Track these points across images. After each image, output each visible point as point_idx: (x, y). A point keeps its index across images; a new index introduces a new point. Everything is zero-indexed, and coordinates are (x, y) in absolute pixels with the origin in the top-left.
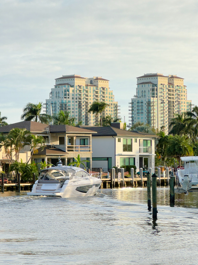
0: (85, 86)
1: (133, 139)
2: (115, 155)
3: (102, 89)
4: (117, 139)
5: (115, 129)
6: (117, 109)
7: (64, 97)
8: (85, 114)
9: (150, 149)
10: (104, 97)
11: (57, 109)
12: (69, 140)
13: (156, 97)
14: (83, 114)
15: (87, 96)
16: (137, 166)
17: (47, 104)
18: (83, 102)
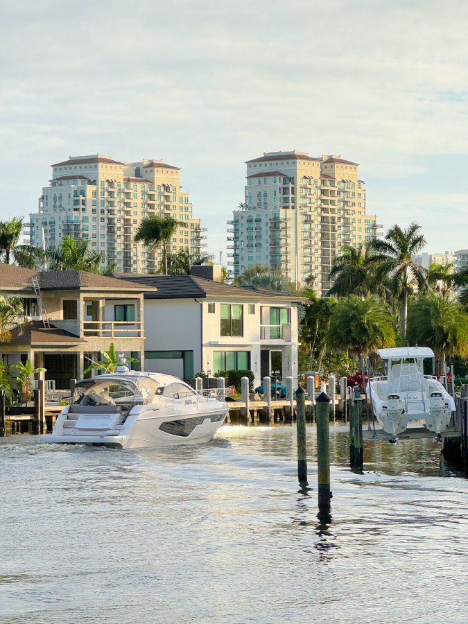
0: (122, 182)
1: (246, 306)
2: (202, 346)
3: (162, 188)
4: (205, 305)
5: (200, 282)
6: (198, 237)
7: (72, 207)
8: (124, 249)
9: (286, 332)
10: (167, 207)
11: (57, 236)
12: (89, 308)
13: (293, 208)
14: (119, 247)
15: (127, 204)
16: (256, 371)
17: (31, 225)
18: (119, 220)
